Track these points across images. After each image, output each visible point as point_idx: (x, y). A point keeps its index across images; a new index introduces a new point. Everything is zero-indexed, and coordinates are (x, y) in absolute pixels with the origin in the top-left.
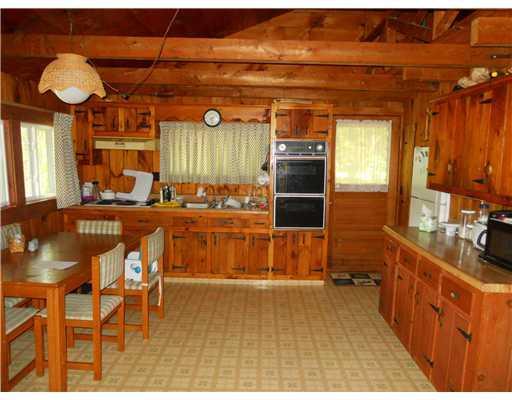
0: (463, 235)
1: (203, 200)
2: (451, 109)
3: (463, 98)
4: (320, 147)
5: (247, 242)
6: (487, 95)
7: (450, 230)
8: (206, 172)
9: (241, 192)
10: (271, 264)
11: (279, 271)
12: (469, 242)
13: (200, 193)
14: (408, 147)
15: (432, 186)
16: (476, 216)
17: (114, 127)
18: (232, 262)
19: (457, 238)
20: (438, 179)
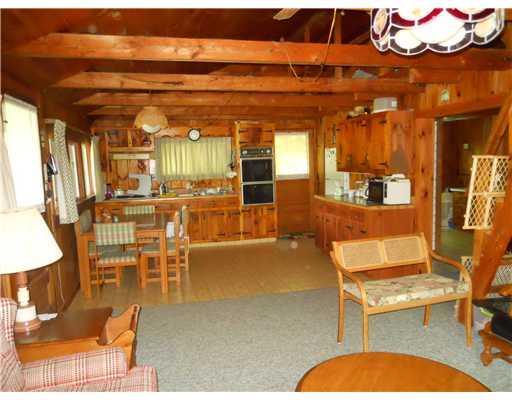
0: (358, 194)
1: (190, 191)
2: (346, 127)
3: (353, 122)
4: (268, 151)
5: (225, 216)
6: (364, 122)
7: (351, 193)
8: (189, 172)
9: (213, 184)
10: (242, 230)
11: (247, 234)
12: (361, 197)
13: (188, 186)
14: (321, 149)
15: (339, 170)
16: (363, 184)
17: (125, 143)
18: (216, 230)
19: (355, 197)
20: (343, 165)
